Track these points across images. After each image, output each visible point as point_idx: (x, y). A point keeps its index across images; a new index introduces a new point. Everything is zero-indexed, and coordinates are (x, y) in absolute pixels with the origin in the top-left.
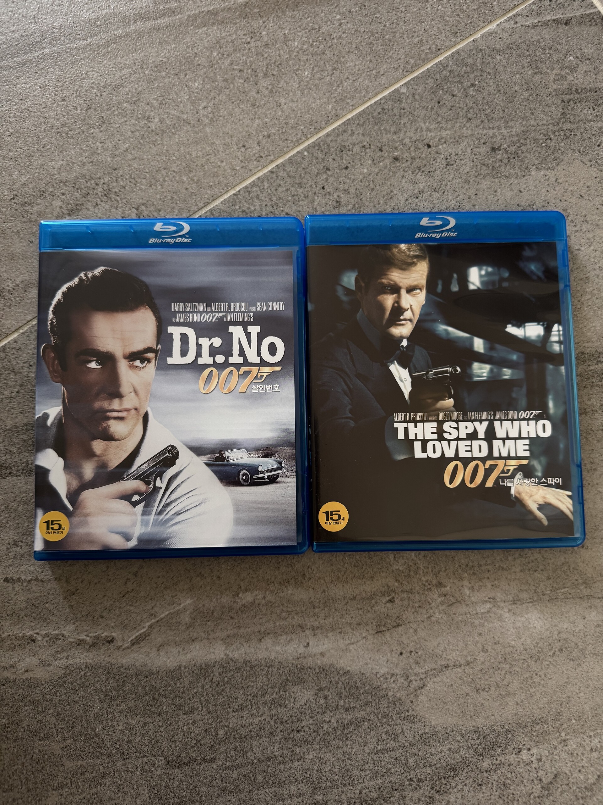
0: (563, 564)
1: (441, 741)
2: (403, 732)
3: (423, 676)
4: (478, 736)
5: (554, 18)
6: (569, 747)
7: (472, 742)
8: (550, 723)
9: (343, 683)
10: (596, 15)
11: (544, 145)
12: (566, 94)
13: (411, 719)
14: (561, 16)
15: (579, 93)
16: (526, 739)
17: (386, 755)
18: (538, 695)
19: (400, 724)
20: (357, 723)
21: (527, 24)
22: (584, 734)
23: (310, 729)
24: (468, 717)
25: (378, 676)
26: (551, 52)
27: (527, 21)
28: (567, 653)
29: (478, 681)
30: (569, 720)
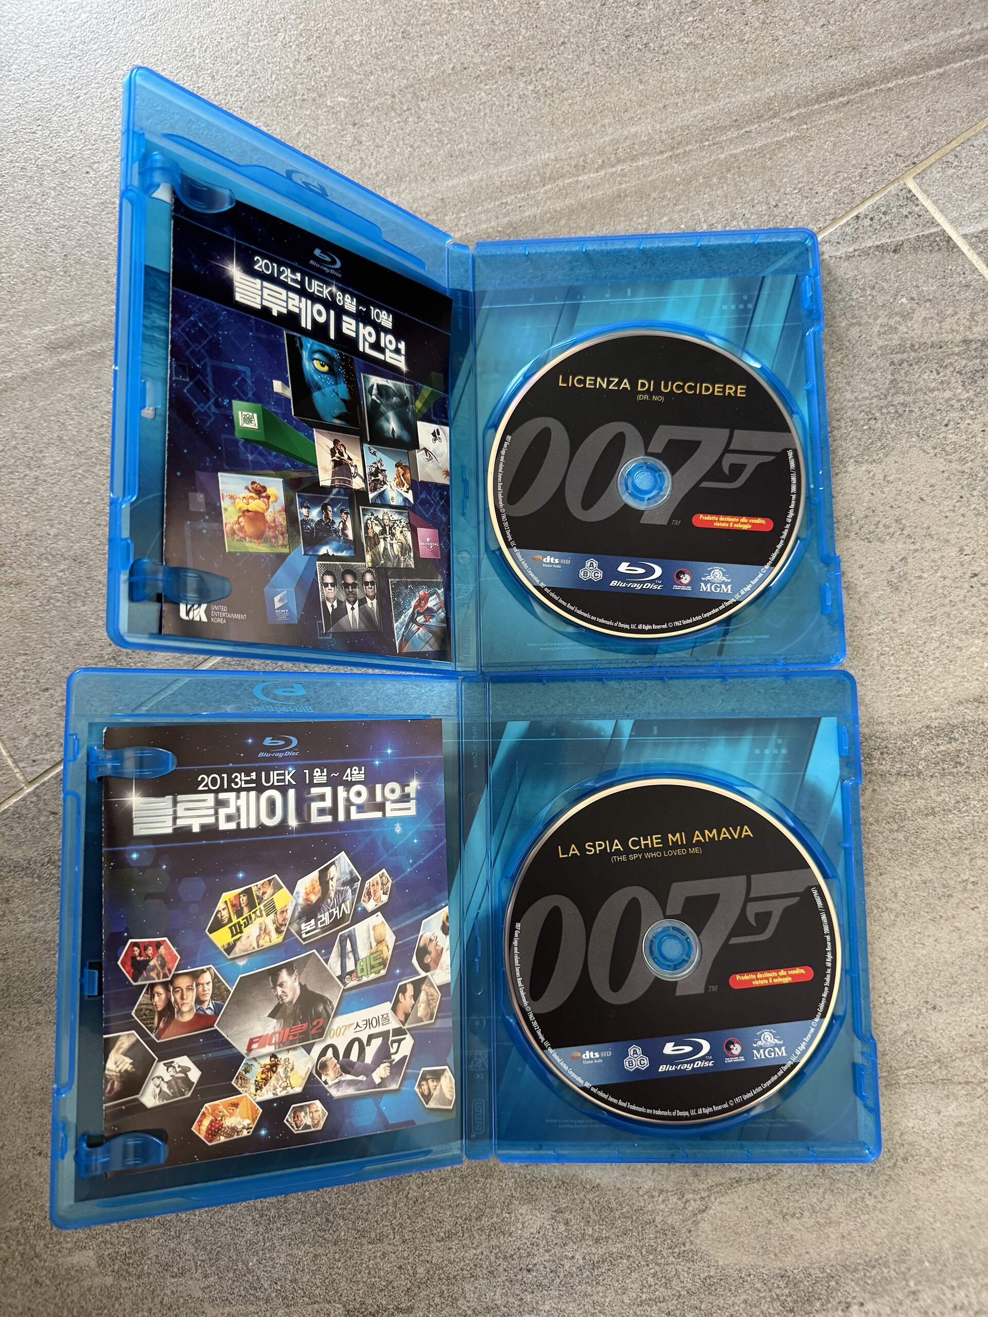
0: (905, 1033)
1: (733, 1288)
2: (677, 1275)
3: (705, 1194)
4: (787, 1284)
5: (878, 243)
6: (921, 1302)
7: (778, 1291)
8: (892, 1266)
9: (590, 1202)
10: (939, 236)
11: (865, 427)
12: (897, 353)
13: (689, 1257)
14: (888, 241)
15: (916, 351)
16: (857, 1289)
17: (654, 1307)
18: (873, 1225)
19: (673, 1263)
20: (611, 1260)
21: (838, 254)
22: (943, 1283)
23: (545, 1268)
24: (772, 1256)
25: (641, 1193)
26: (874, 293)
27: (838, 250)
28: (915, 1163)
29: (784, 1202)
30: (921, 1262)
